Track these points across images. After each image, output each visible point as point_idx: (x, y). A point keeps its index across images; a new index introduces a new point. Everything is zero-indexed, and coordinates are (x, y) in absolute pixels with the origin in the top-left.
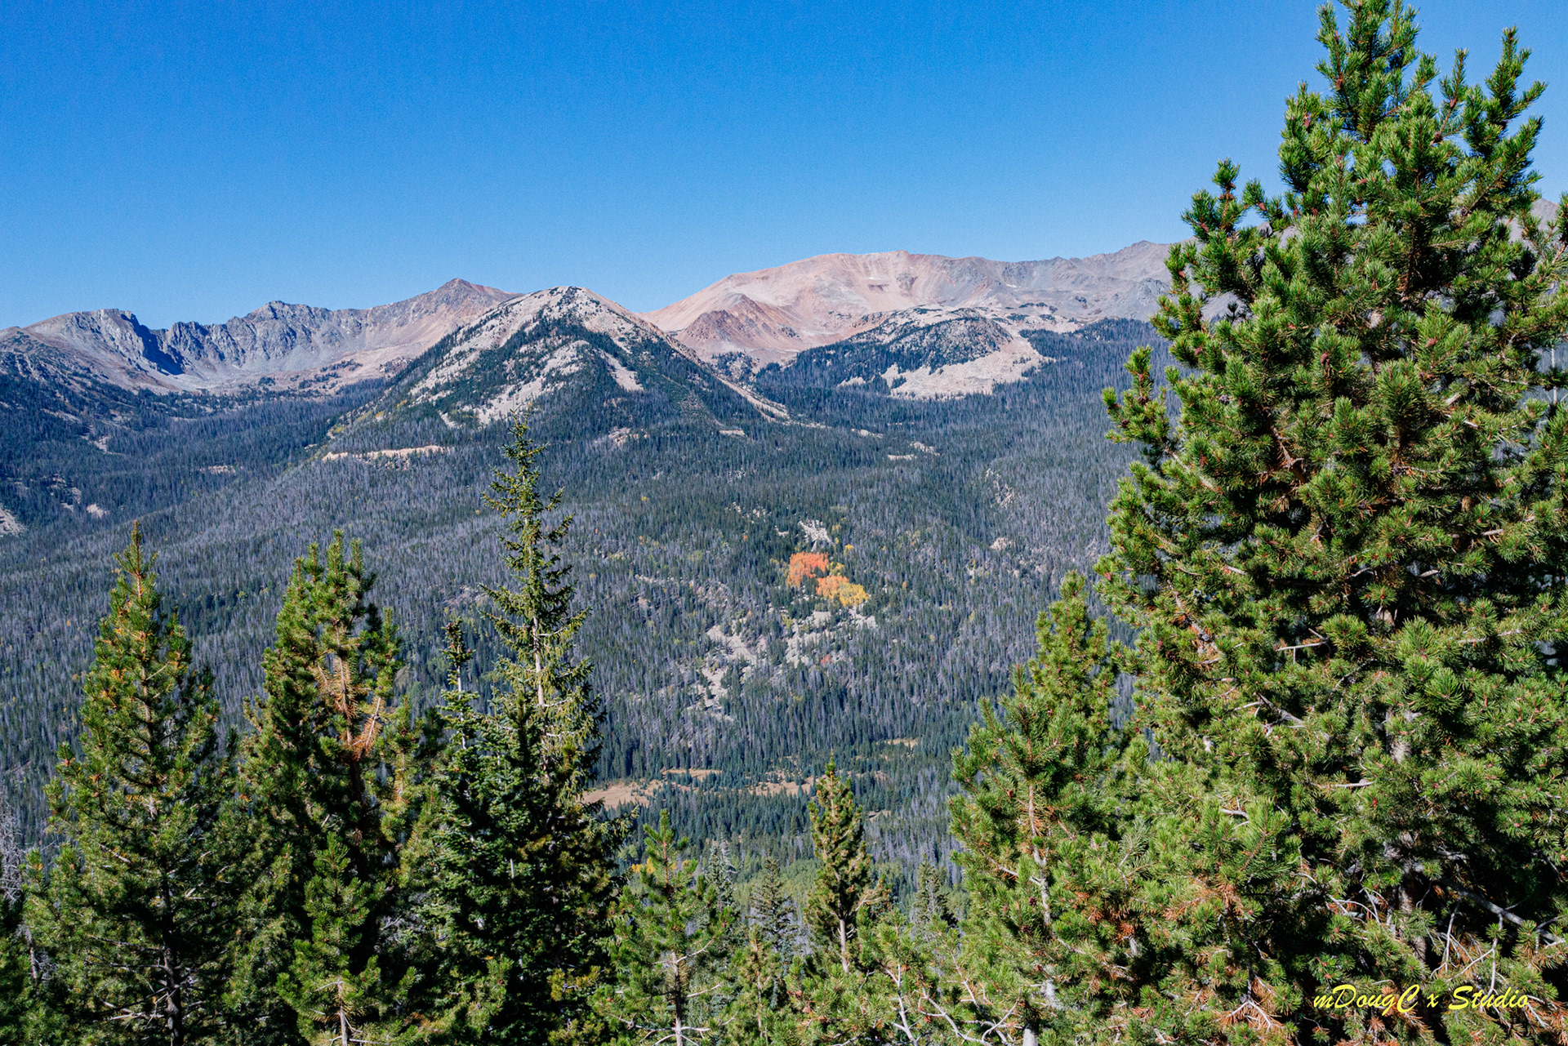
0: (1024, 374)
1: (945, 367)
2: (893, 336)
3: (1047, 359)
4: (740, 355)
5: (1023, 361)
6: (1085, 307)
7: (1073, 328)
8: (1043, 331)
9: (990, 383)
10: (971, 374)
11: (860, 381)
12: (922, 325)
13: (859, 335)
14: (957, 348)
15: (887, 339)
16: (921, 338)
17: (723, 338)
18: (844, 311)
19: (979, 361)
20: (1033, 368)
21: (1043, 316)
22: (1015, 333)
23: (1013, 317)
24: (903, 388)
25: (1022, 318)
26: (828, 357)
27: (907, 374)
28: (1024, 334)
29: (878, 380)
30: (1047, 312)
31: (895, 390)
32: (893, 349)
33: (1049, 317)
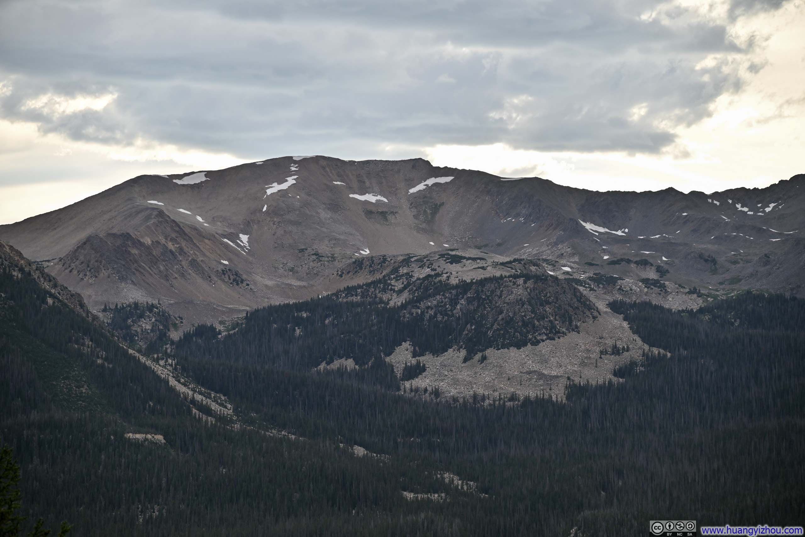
0: (618, 373)
1: (489, 352)
2: (405, 296)
3: (655, 351)
4: (151, 308)
5: (616, 351)
6: (714, 272)
7: (695, 304)
8: (647, 305)
9: (563, 382)
10: (532, 365)
11: (350, 364)
12: (454, 281)
13: (350, 290)
14: (509, 322)
15: (396, 301)
16: (454, 302)
17: (122, 279)
18: (324, 248)
19: (545, 347)
20: (633, 364)
21: (646, 281)
22: (602, 306)
23: (598, 279)
24: (421, 382)
25: (612, 281)
26: (299, 322)
27: (427, 359)
28: (616, 307)
29: (380, 365)
30: (652, 275)
31: (407, 384)
32: (406, 316)
33: (655, 283)
